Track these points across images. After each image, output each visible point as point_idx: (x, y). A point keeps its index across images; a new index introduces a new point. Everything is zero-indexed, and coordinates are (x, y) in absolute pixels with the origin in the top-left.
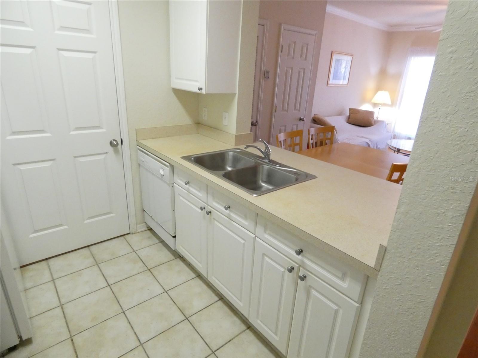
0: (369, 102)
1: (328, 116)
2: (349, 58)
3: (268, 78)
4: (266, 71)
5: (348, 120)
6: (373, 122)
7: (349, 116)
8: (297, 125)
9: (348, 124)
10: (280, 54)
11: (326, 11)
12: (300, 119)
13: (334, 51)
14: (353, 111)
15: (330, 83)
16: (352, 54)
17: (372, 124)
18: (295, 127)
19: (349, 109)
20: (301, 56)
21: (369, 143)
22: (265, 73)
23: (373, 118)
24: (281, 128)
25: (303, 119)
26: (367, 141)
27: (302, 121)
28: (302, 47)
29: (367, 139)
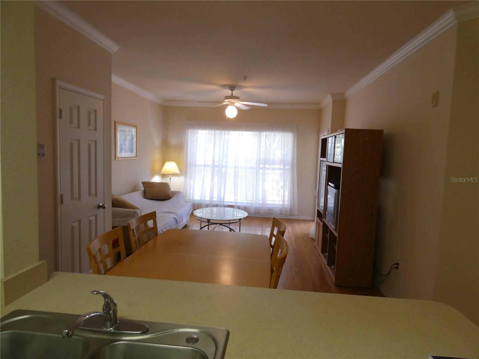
0: (159, 173)
1: (124, 194)
2: (134, 129)
3: (44, 155)
4: (38, 145)
5: (145, 195)
6: (170, 194)
7: (145, 190)
8: (96, 215)
10: (58, 120)
12: (99, 207)
13: (117, 121)
15: (118, 156)
16: (136, 125)
17: (170, 196)
18: (93, 218)
19: (142, 183)
20: (89, 124)
22: (38, 148)
23: (170, 190)
24: (74, 224)
25: (103, 206)
26: (174, 217)
27: (101, 209)
28: (89, 114)
29: (174, 214)
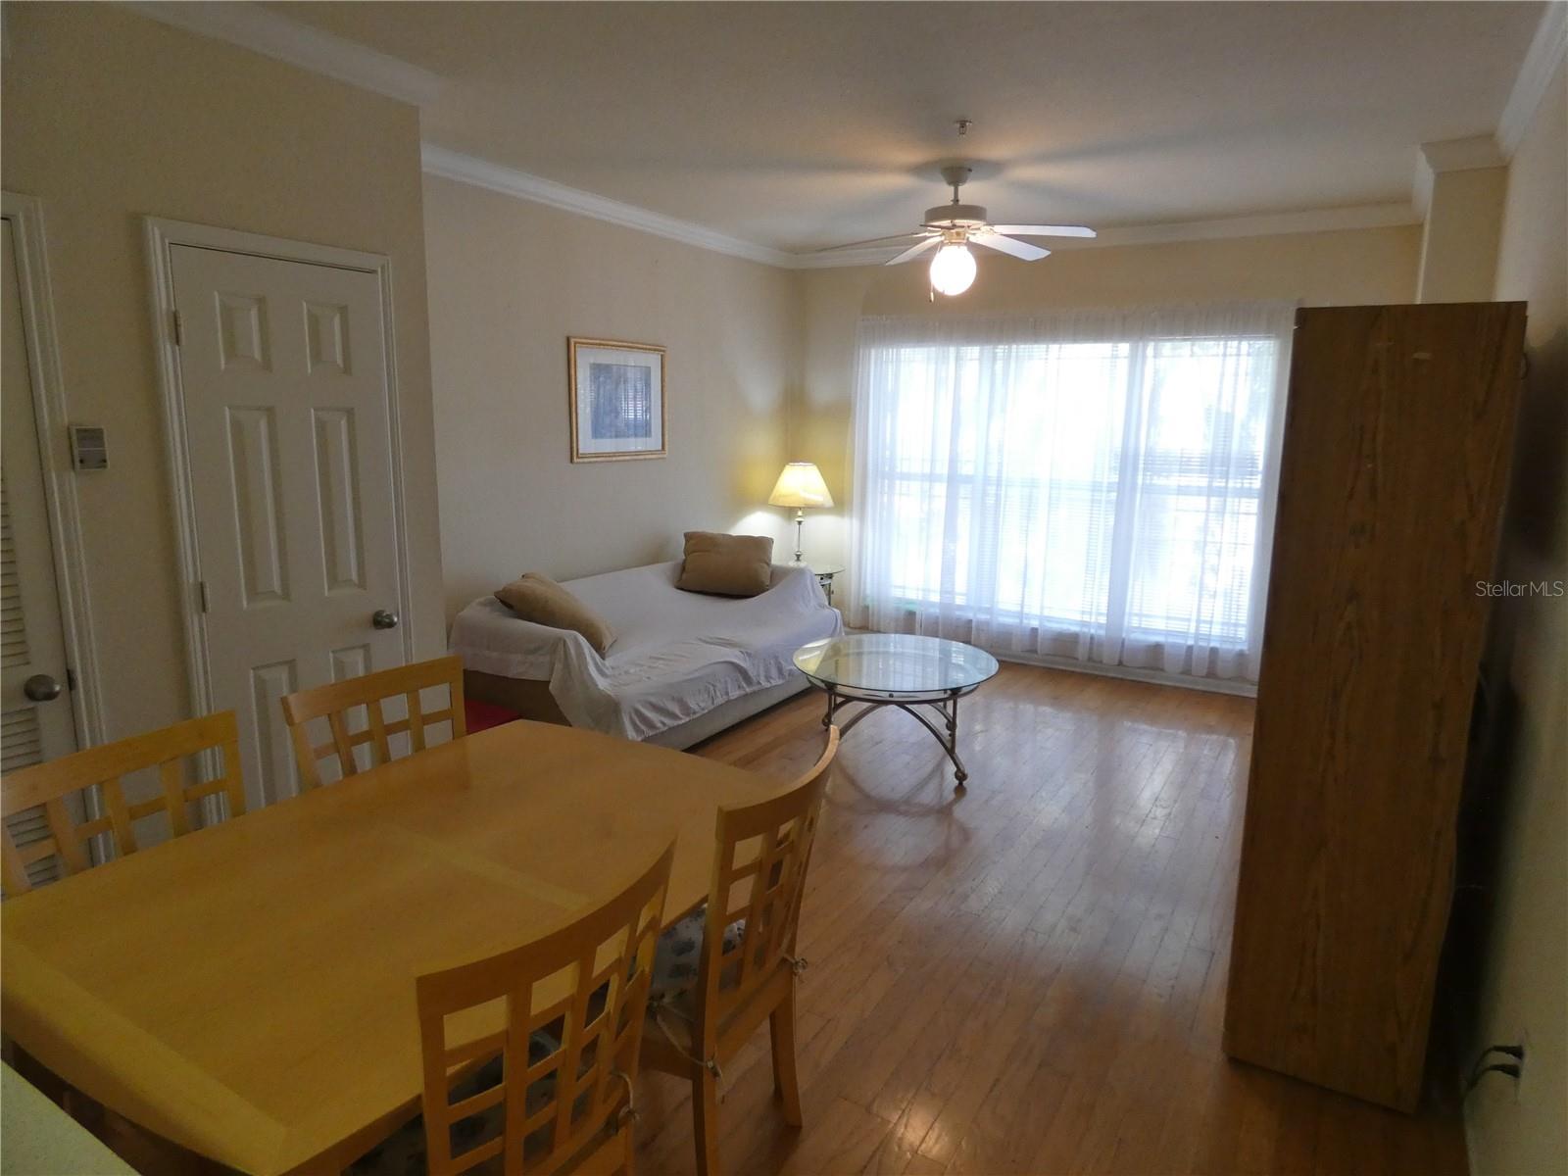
0: (764, 502)
2: (653, 360)
3: (104, 461)
4: (74, 432)
5: (680, 580)
6: (765, 577)
7: (684, 562)
8: (366, 647)
9: (679, 591)
11: (424, 169)
12: (378, 622)
13: (576, 337)
14: (696, 543)
15: (582, 451)
16: (660, 345)
17: (761, 585)
18: (358, 657)
19: (686, 535)
21: (742, 664)
22: (74, 438)
26: (733, 659)
28: (314, 319)
